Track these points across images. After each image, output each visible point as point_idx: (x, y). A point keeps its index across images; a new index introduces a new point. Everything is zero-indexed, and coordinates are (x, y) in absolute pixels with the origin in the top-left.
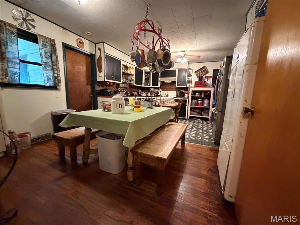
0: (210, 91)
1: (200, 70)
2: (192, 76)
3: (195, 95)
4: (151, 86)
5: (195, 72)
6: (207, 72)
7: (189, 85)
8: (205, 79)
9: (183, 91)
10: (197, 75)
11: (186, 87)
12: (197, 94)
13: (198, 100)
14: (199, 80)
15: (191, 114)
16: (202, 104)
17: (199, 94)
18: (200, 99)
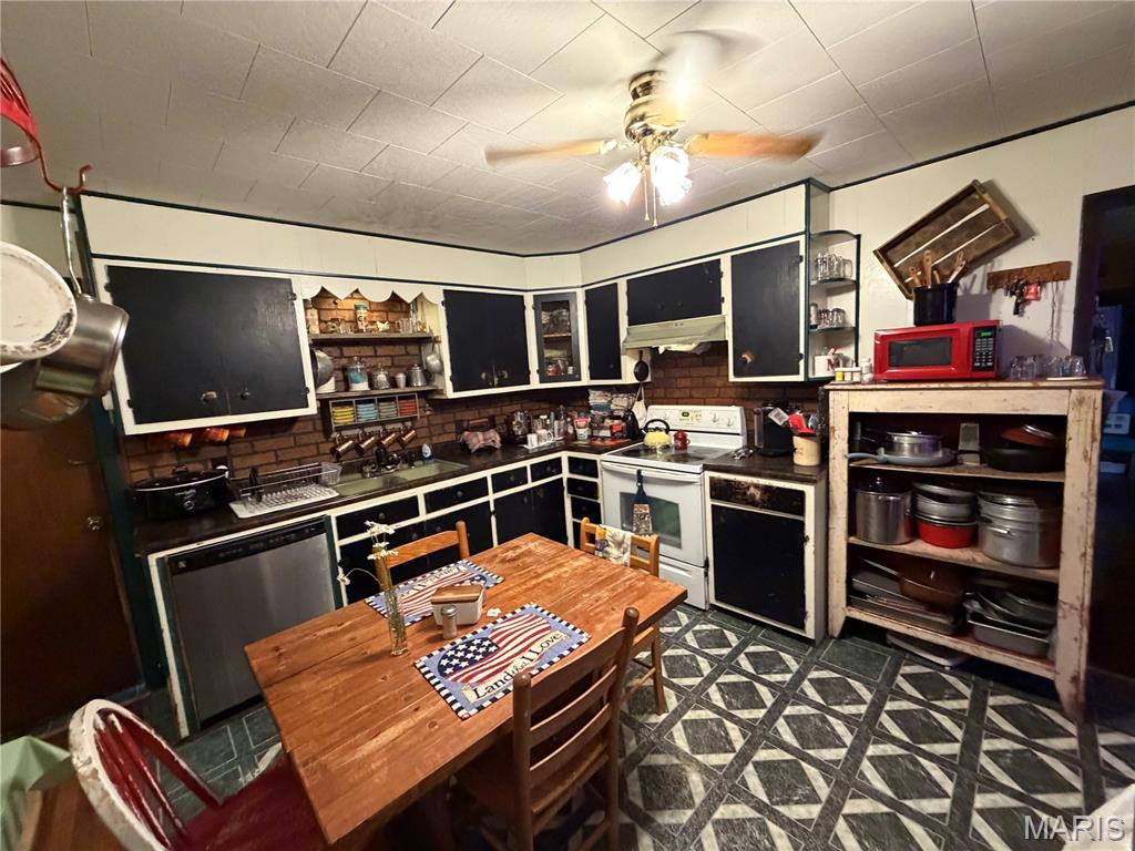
0: (1057, 424)
1: (929, 228)
2: (856, 285)
3: (891, 447)
4: (585, 380)
5: (885, 253)
6: (1015, 232)
7: (833, 364)
8: (984, 302)
9: (779, 417)
10: (899, 275)
11: (800, 378)
12: (906, 440)
13: (916, 494)
14: (919, 321)
15: (854, 596)
16: (970, 531)
17: (926, 440)
18: (936, 489)
